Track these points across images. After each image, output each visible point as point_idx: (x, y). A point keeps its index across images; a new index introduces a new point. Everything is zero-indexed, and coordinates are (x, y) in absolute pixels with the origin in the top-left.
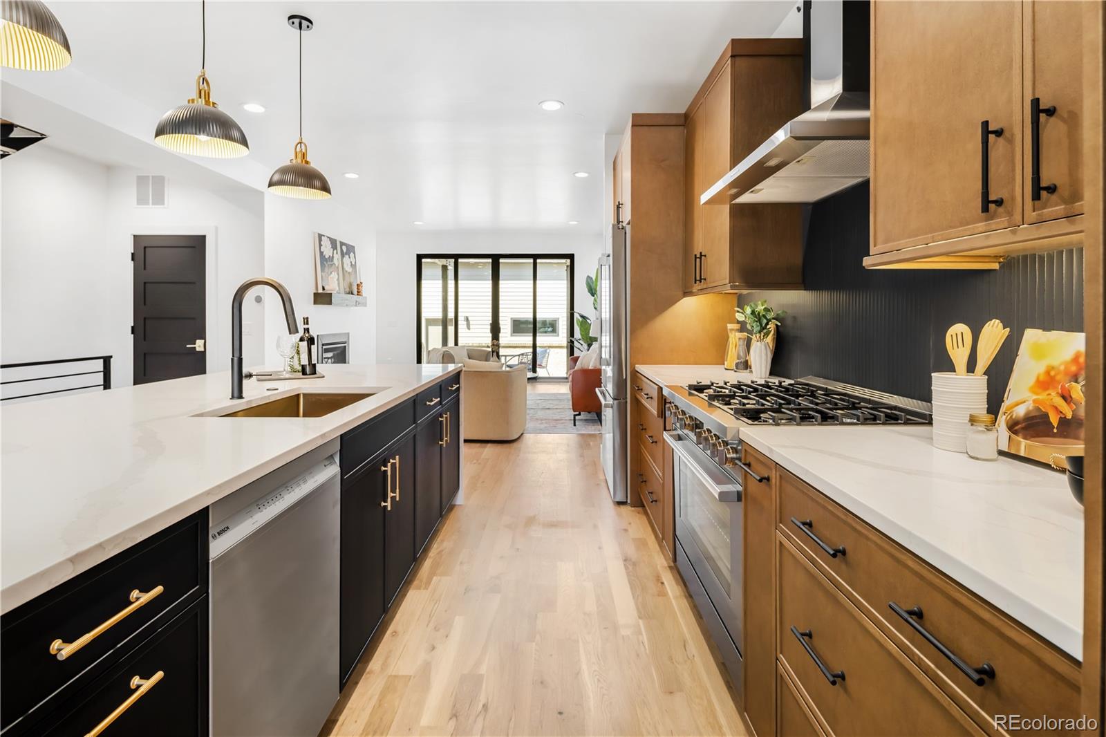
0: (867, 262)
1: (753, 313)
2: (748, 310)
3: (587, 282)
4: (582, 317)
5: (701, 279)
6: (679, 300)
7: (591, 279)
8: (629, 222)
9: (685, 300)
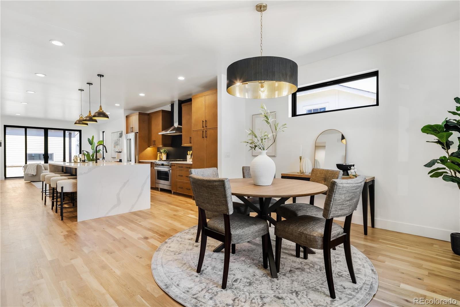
0: (182, 145)
1: (164, 150)
2: (163, 150)
3: (88, 140)
4: (87, 152)
5: (155, 145)
6: (147, 148)
7: (89, 139)
8: (138, 133)
9: (148, 148)
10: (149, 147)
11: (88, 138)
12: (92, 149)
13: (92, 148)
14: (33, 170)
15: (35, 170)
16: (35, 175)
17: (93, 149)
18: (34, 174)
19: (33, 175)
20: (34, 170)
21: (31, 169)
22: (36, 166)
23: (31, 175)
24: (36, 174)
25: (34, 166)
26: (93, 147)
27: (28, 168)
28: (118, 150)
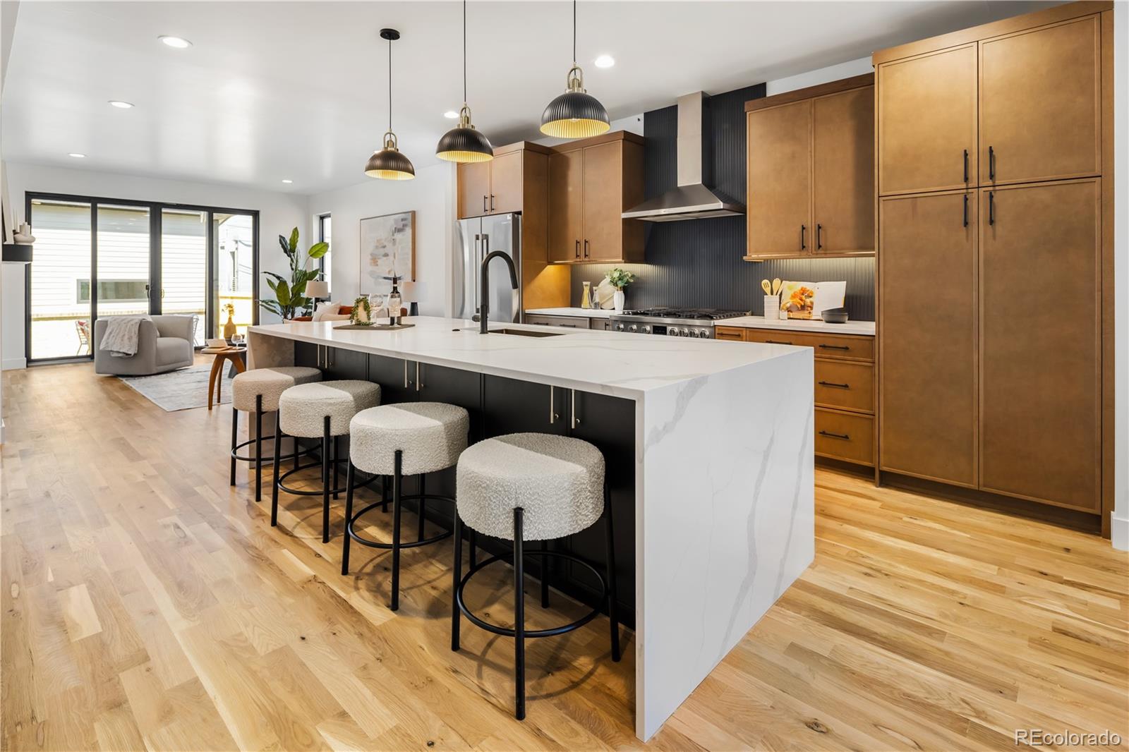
0: (744, 258)
3: (281, 242)
4: (278, 278)
5: (586, 256)
6: (546, 267)
7: (284, 238)
8: (519, 213)
9: (548, 266)
10: (550, 263)
11: (280, 236)
12: (292, 269)
13: (291, 265)
14: (126, 337)
15: (135, 340)
16: (135, 354)
17: (294, 267)
18: (132, 352)
19: (127, 354)
20: (130, 339)
21: (121, 335)
22: (138, 325)
23: (120, 355)
24: (136, 352)
25: (129, 324)
26: (295, 262)
27: (111, 333)
28: (389, 272)
